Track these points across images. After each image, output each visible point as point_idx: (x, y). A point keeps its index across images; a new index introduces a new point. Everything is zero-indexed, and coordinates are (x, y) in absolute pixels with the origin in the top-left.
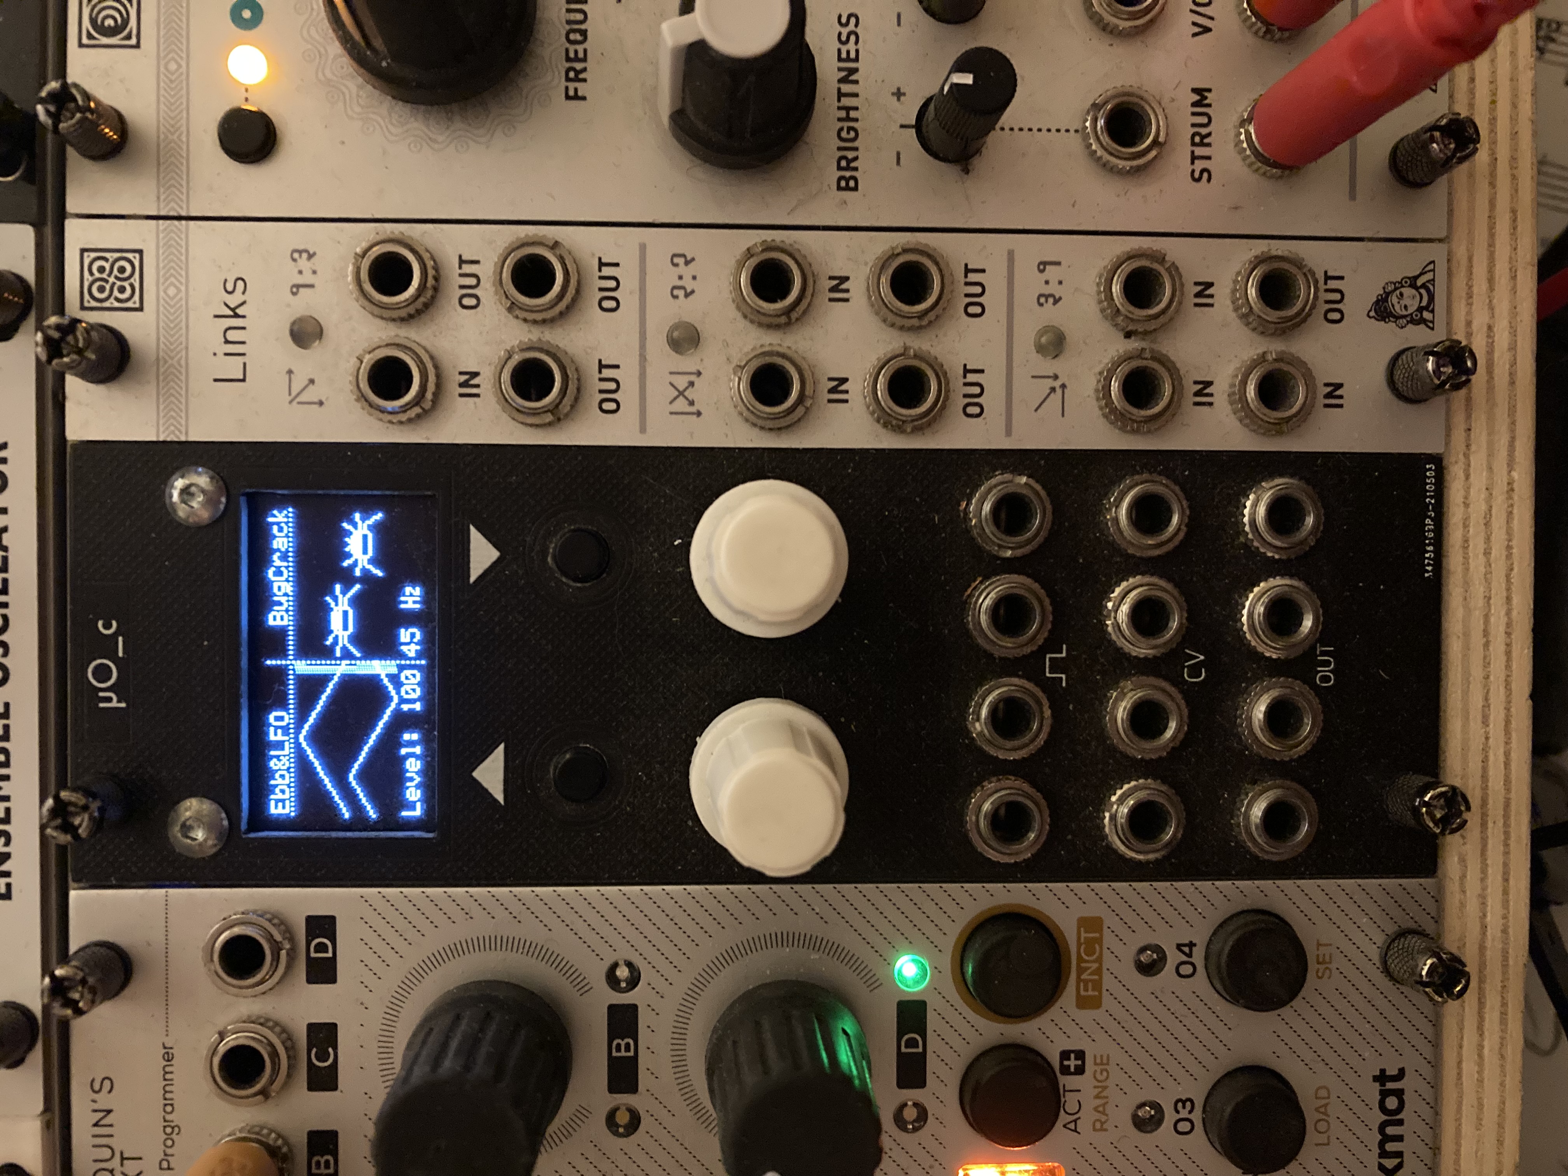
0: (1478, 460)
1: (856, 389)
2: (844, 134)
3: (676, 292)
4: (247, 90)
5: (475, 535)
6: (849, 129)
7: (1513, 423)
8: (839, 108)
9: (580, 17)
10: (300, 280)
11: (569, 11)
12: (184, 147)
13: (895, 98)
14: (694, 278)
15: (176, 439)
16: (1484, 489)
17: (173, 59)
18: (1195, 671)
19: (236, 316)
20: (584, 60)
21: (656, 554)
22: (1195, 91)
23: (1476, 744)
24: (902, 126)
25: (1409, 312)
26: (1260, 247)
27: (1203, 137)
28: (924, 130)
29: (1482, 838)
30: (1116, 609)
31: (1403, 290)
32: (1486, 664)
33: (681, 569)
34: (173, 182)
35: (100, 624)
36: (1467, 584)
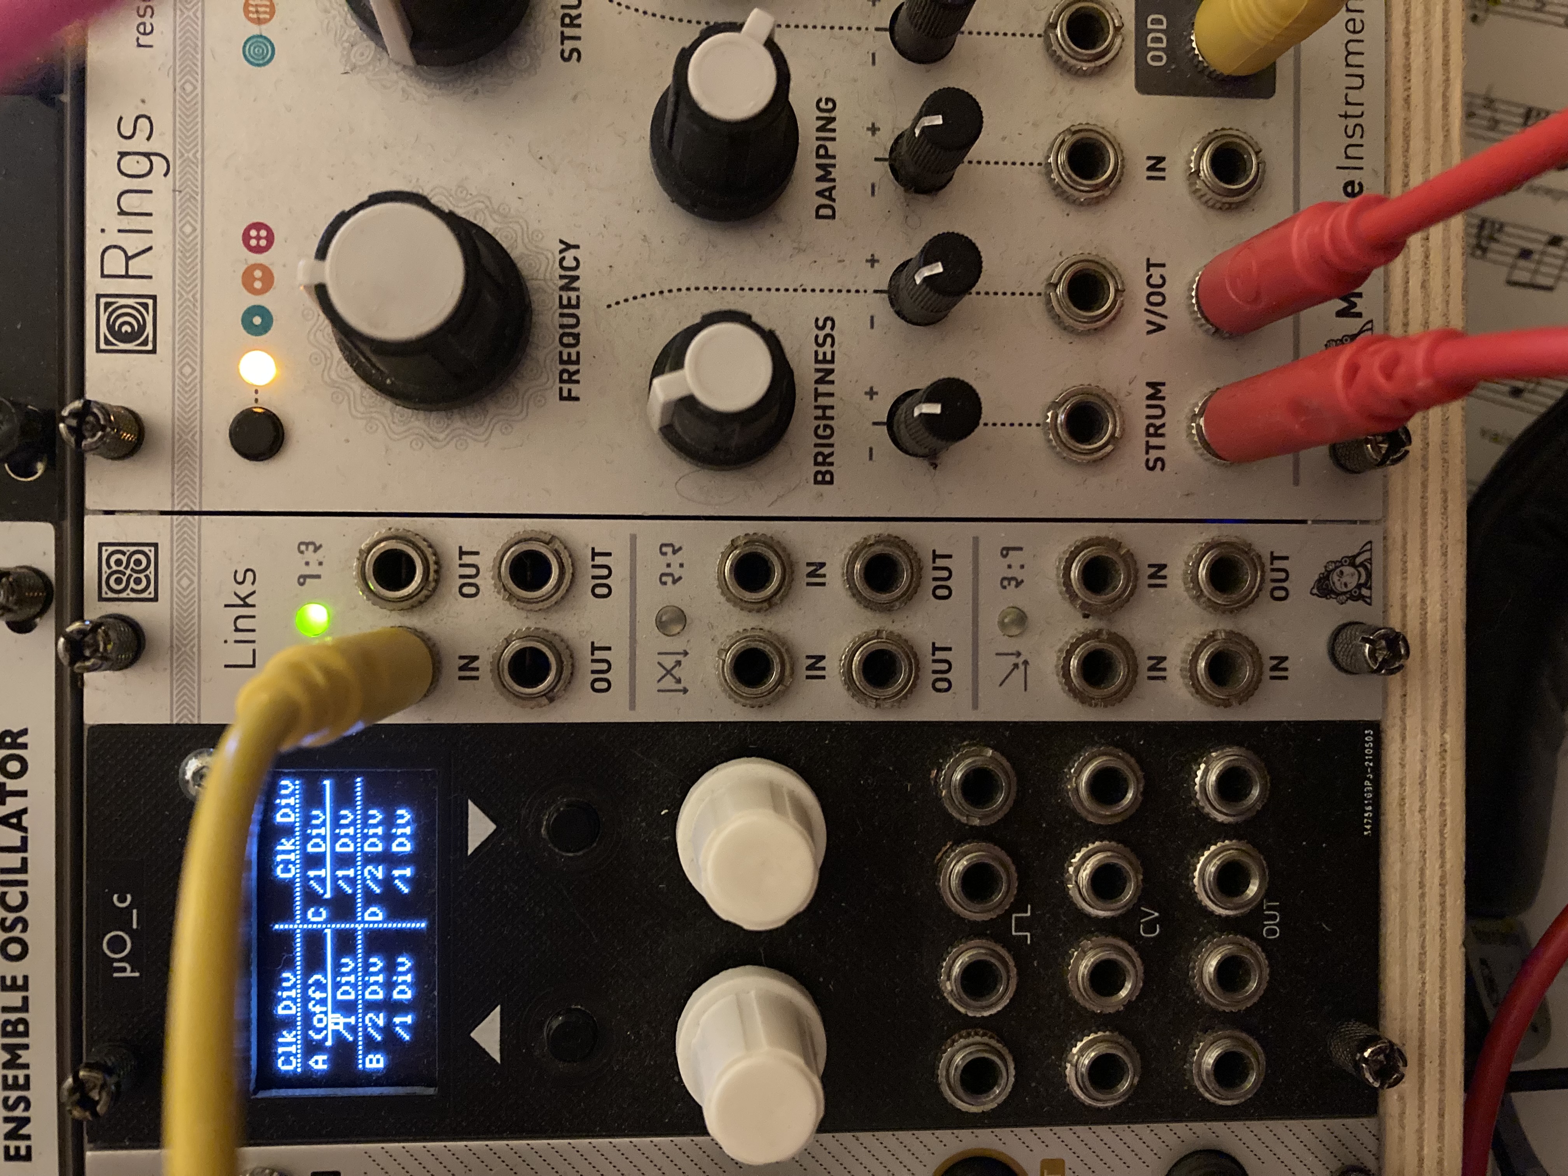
0: (1413, 722)
1: (833, 667)
2: (820, 432)
3: (664, 579)
4: (256, 392)
5: (473, 810)
6: (826, 427)
7: (1445, 689)
8: (816, 407)
9: (572, 321)
10: (307, 571)
11: (562, 315)
12: (198, 447)
13: (868, 397)
14: (681, 565)
15: (189, 722)
16: (1419, 751)
17: (188, 363)
18: (1150, 927)
19: (247, 605)
20: (577, 362)
21: (644, 824)
22: (1149, 384)
23: (1414, 988)
24: (875, 424)
25: (1349, 589)
26: (1212, 532)
27: (1158, 428)
28: (895, 429)
29: (1419, 1077)
30: (1077, 871)
31: (1341, 568)
32: (1423, 913)
33: (666, 838)
34: (186, 479)
35: (115, 897)
36: (1404, 839)
